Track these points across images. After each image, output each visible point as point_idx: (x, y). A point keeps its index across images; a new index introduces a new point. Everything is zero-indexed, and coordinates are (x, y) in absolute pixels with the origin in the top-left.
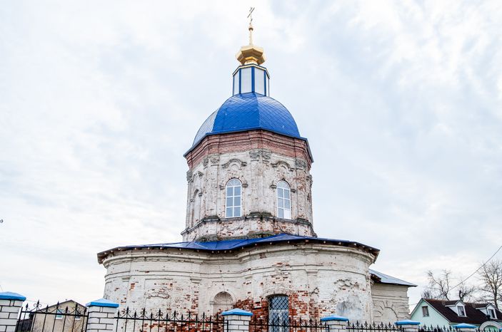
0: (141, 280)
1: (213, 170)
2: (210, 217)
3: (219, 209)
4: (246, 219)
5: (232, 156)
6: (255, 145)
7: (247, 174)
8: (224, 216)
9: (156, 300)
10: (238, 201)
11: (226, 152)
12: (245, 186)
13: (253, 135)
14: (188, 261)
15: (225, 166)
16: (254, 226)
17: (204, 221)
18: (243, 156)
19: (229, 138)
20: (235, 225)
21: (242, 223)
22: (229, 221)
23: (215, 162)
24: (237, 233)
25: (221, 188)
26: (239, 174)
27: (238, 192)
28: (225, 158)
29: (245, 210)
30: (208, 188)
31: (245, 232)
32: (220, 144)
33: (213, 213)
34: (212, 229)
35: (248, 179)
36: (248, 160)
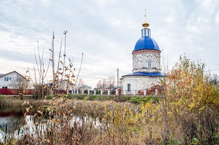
0: (140, 81)
1: (145, 57)
2: (145, 68)
3: (147, 66)
4: (153, 69)
5: (149, 55)
6: (154, 53)
7: (152, 59)
8: (148, 68)
9: (143, 85)
10: (150, 65)
11: (148, 53)
12: (152, 62)
13: (154, 50)
14: (147, 78)
15: (148, 56)
16: (154, 70)
17: (144, 68)
18: (151, 55)
19: (148, 50)
20: (150, 70)
21: (152, 70)
22: (149, 69)
23: (145, 55)
24: (150, 72)
25: (147, 61)
26: (151, 59)
27: (150, 63)
28: (147, 55)
29: (152, 67)
30: (144, 61)
31: (152, 72)
32: (146, 51)
33: (145, 67)
34: (145, 70)
35: (152, 60)
36: (153, 56)
